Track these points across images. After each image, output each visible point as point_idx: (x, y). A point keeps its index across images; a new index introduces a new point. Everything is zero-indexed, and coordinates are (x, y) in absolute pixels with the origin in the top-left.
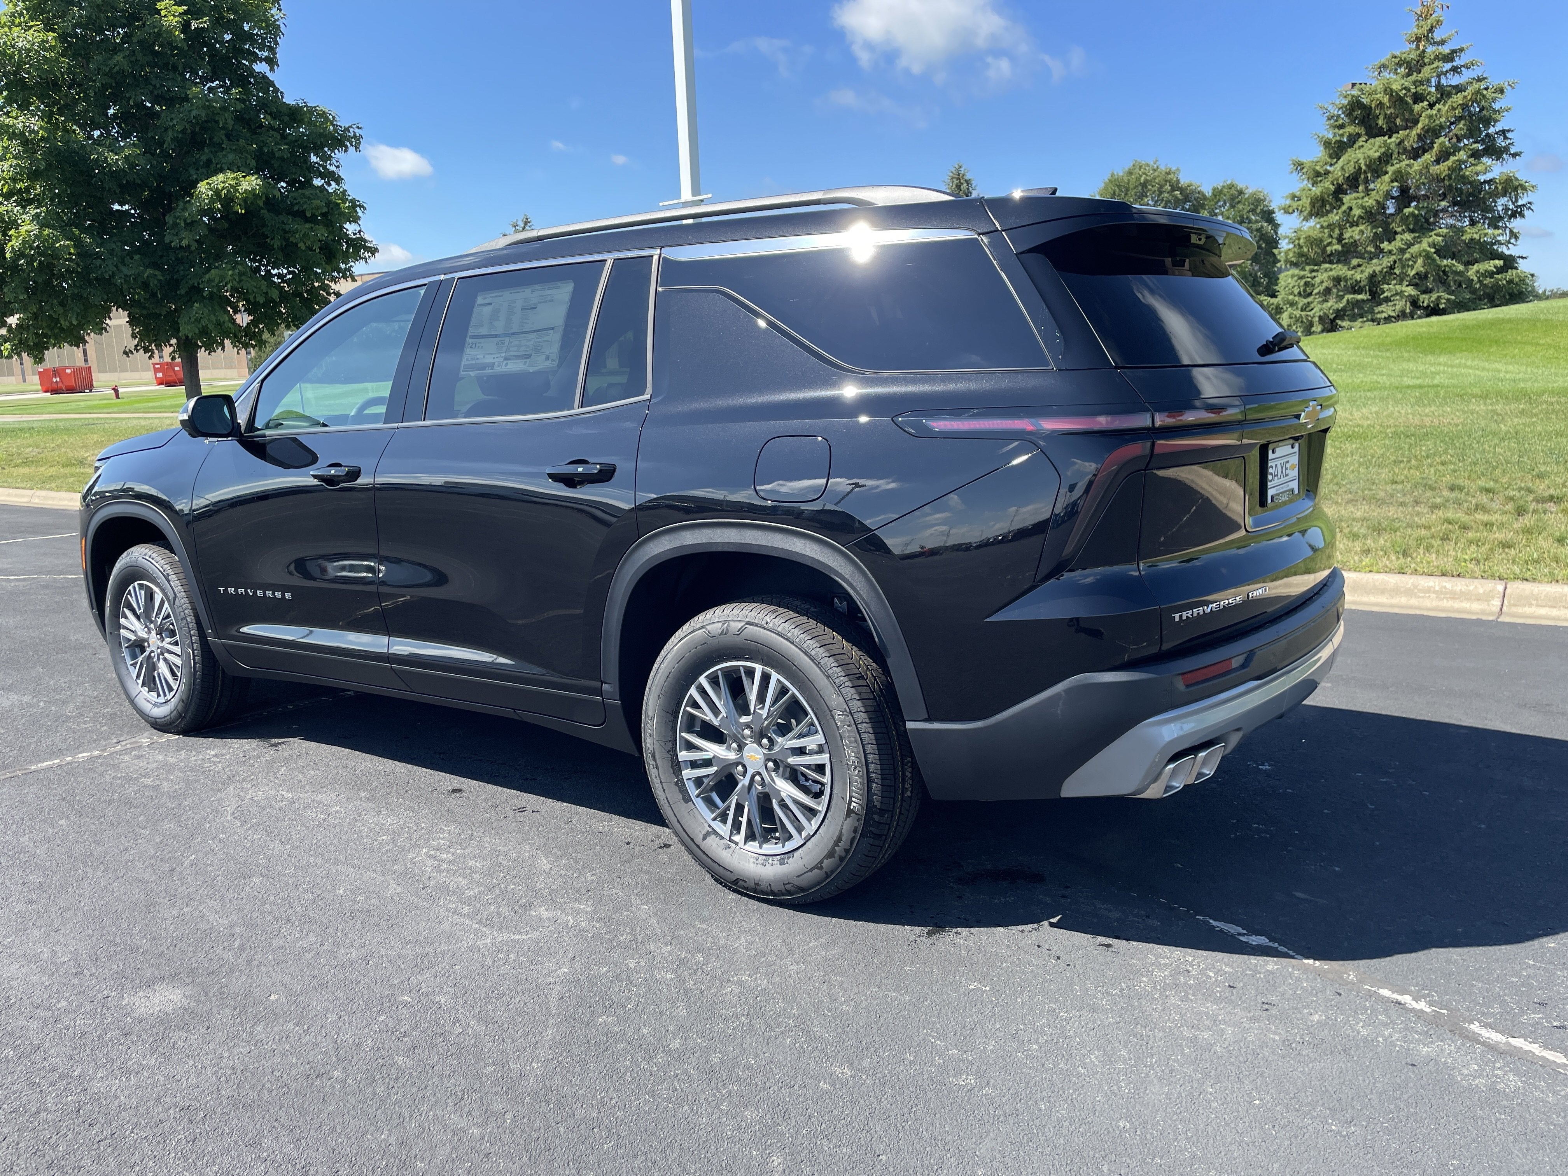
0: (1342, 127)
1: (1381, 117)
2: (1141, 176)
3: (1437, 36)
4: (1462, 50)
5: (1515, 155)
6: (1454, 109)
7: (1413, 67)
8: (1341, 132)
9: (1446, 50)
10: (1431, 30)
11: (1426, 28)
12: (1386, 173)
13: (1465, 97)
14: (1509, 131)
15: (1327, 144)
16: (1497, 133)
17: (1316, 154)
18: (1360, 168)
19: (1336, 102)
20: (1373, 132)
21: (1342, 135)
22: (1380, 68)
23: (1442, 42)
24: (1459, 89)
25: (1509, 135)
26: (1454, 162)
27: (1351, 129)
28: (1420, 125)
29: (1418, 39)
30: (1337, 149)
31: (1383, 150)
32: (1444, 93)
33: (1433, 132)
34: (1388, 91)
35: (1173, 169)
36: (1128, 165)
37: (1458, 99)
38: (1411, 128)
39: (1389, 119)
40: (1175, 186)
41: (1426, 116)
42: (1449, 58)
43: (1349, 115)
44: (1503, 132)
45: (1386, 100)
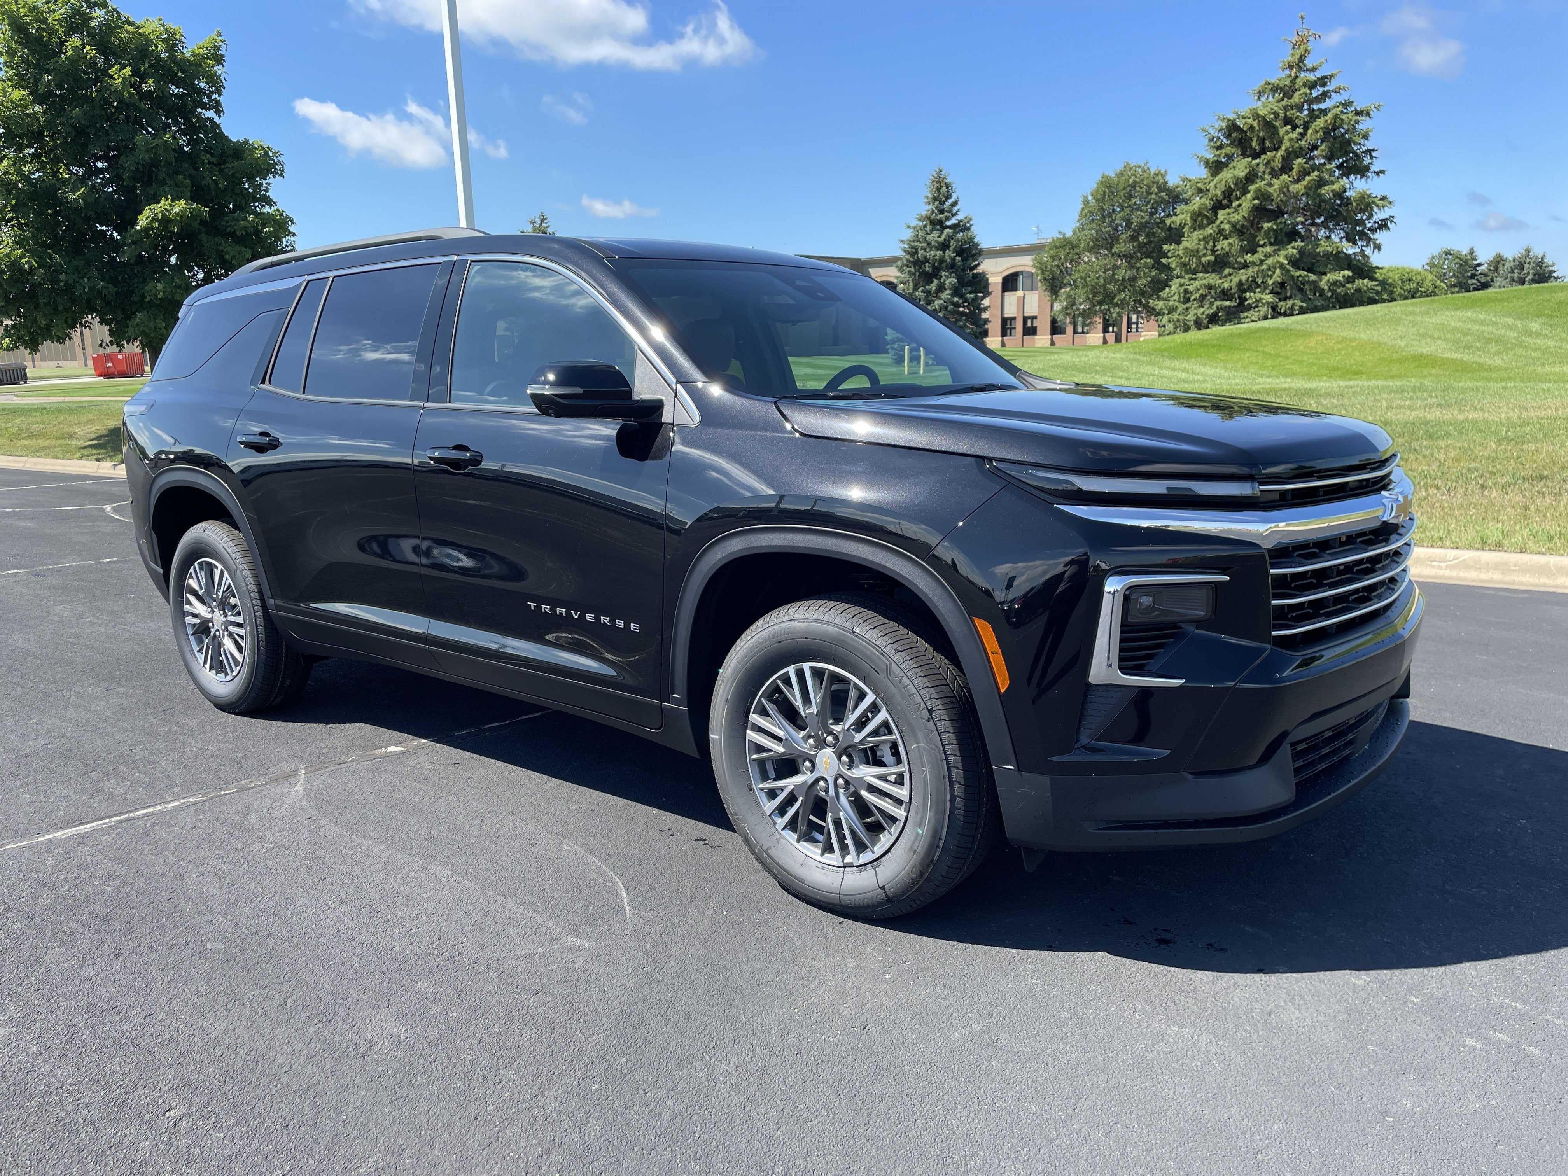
0: (1220, 147)
1: (1255, 139)
3: (1309, 63)
4: (1332, 76)
5: (1378, 173)
6: (1317, 132)
7: (1287, 92)
8: (1218, 152)
9: (1319, 74)
10: (1302, 59)
11: (1298, 57)
12: (1249, 192)
13: (1326, 121)
14: (1373, 150)
15: (1207, 163)
16: (1364, 152)
17: (1199, 172)
18: (1230, 187)
19: (1215, 126)
20: (1247, 153)
21: (1219, 155)
22: (1259, 92)
23: (1314, 69)
24: (1324, 112)
25: (1374, 154)
26: (1309, 182)
27: (1228, 150)
28: (1283, 148)
29: (1291, 67)
30: (1216, 167)
31: (1248, 170)
32: (1314, 116)
33: (1294, 154)
34: (1256, 116)
35: (1162, 172)
36: (1120, 167)
37: (1320, 123)
38: (1277, 149)
39: (1262, 141)
41: (1290, 138)
42: (1323, 81)
43: (1228, 136)
44: (1369, 151)
45: (1255, 124)
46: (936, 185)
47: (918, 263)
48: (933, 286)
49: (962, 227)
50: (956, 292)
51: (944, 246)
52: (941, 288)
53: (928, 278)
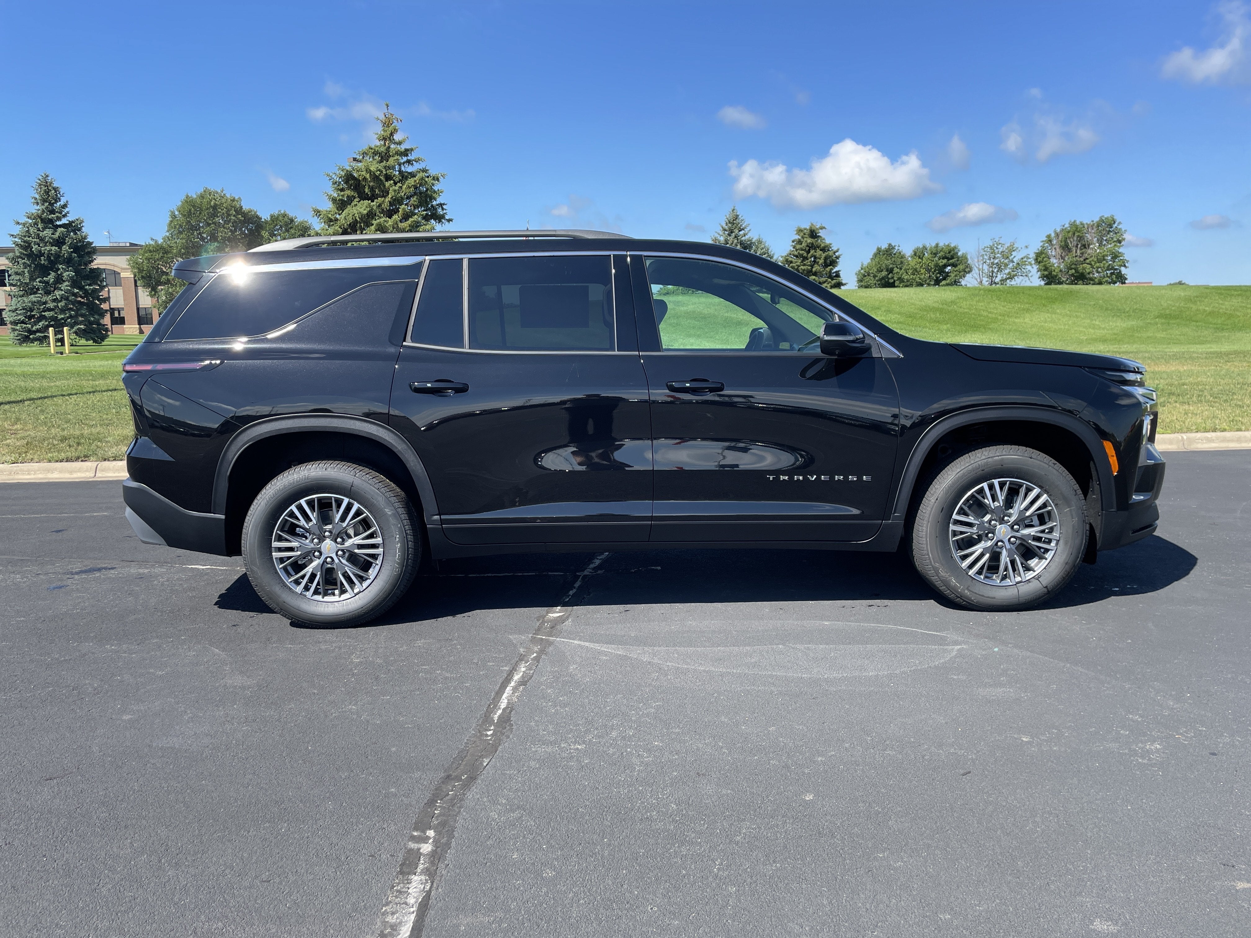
0: (342, 190)
1: (367, 187)
2: (211, 201)
3: (396, 138)
4: (412, 150)
5: (449, 220)
6: (409, 187)
7: (384, 156)
8: (342, 193)
9: (402, 148)
10: (392, 134)
11: (389, 133)
12: (373, 225)
13: (415, 181)
14: (444, 204)
15: (334, 200)
16: (437, 205)
17: (328, 206)
18: (356, 220)
19: (337, 174)
20: (363, 197)
21: (343, 196)
22: (363, 154)
23: (400, 143)
24: (413, 175)
25: (444, 207)
26: (412, 222)
27: (348, 192)
28: (390, 196)
29: (385, 139)
30: (342, 205)
31: (369, 209)
32: (404, 176)
33: (397, 201)
34: (368, 170)
35: (236, 198)
36: (201, 191)
37: (411, 181)
38: (385, 197)
39: (372, 189)
40: (239, 211)
41: (393, 189)
42: (406, 153)
43: (346, 182)
44: (441, 205)
45: (368, 176)
46: (44, 188)
47: (33, 257)
48: (51, 277)
49: (74, 227)
50: (75, 283)
51: (59, 243)
52: (59, 280)
53: (44, 271)
